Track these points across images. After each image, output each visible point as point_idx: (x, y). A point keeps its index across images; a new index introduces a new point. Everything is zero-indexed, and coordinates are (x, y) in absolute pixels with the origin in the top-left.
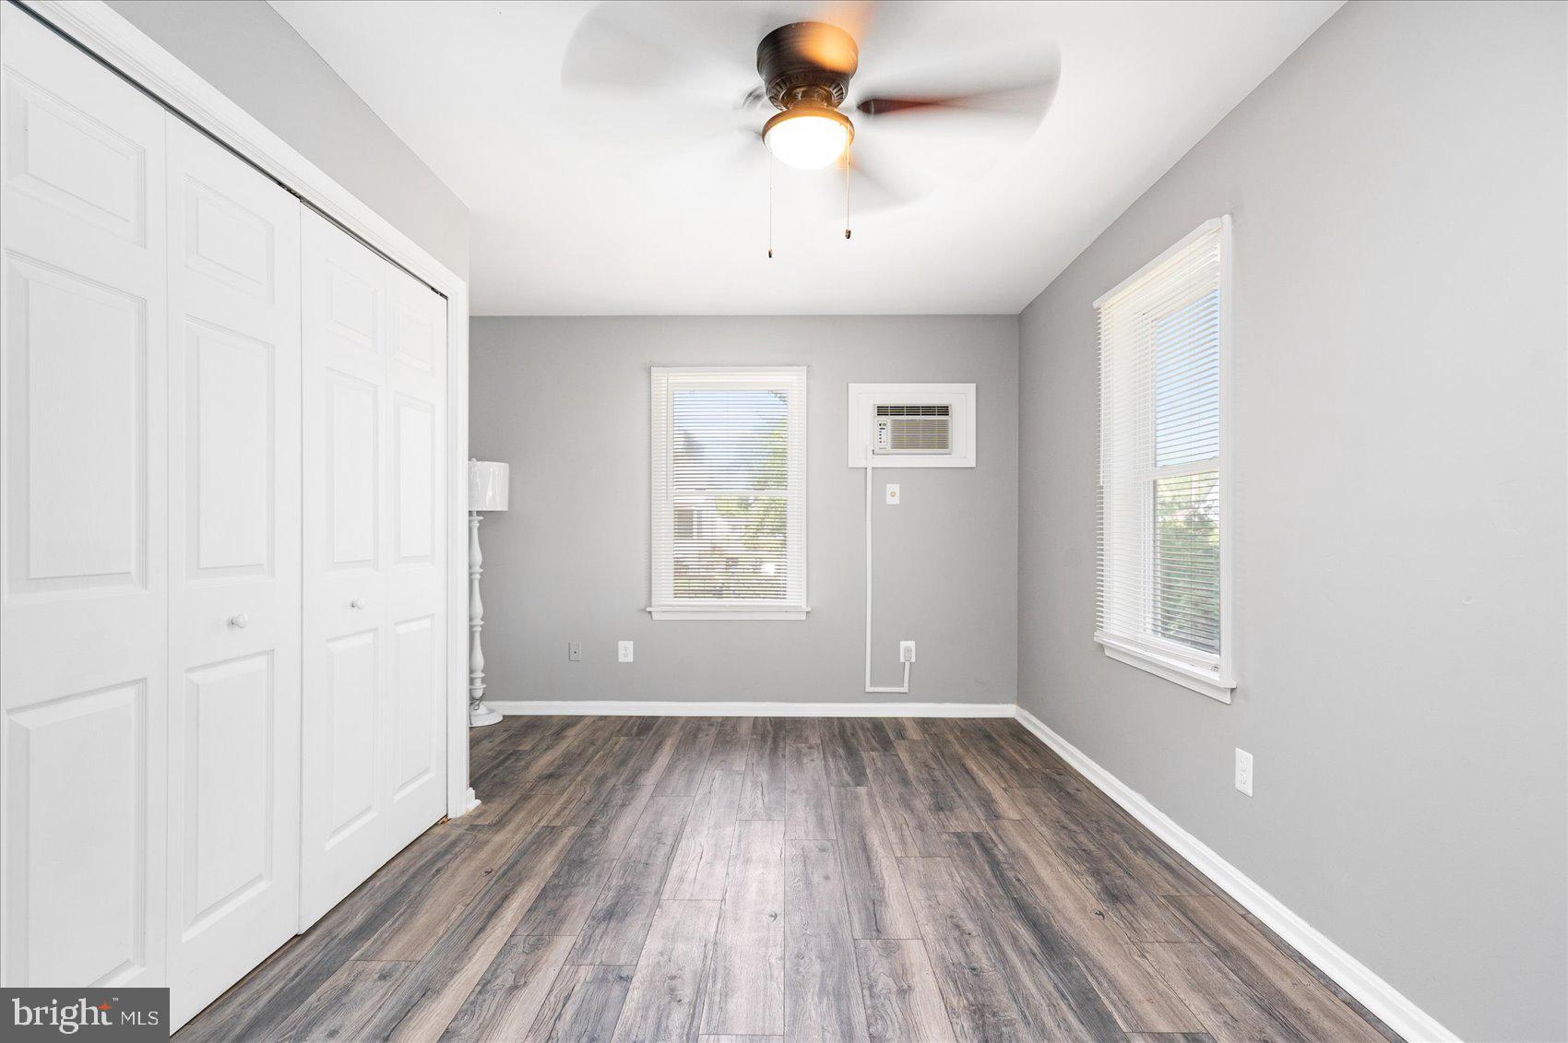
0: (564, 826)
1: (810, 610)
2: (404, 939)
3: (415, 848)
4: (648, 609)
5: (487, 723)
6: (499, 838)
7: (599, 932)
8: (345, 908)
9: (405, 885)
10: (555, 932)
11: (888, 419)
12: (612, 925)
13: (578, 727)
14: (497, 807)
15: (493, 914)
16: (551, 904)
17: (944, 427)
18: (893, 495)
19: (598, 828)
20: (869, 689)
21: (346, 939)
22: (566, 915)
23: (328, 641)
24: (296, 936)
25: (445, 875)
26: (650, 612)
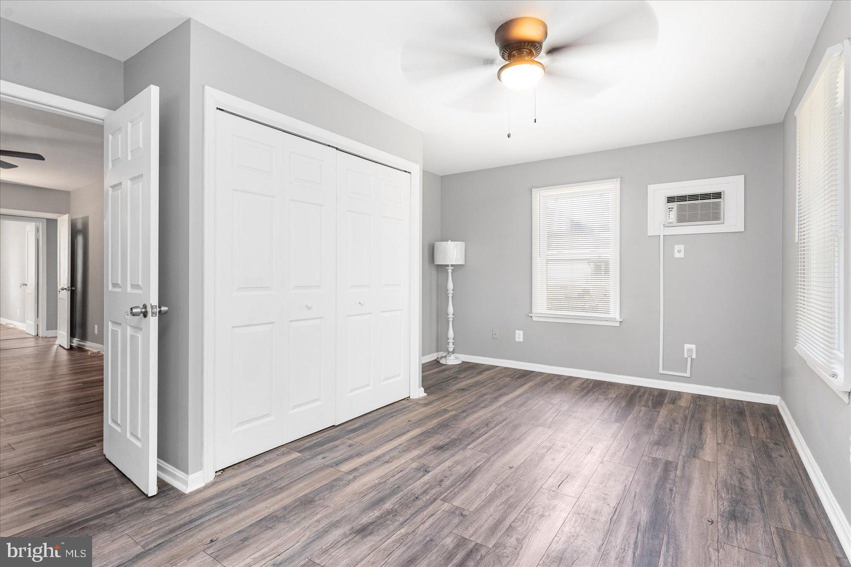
0: (452, 411)
1: (621, 320)
2: (365, 436)
3: (391, 406)
4: (530, 315)
5: (454, 364)
6: (423, 409)
7: (431, 452)
8: (354, 421)
9: (378, 419)
10: (415, 448)
11: (674, 205)
12: (439, 451)
13: (492, 370)
14: (432, 398)
15: (399, 436)
16: (422, 438)
17: (717, 207)
18: (679, 251)
19: (465, 414)
20: (661, 371)
21: (348, 431)
22: (423, 444)
23: (347, 316)
24: (334, 426)
25: (394, 418)
26: (531, 316)
